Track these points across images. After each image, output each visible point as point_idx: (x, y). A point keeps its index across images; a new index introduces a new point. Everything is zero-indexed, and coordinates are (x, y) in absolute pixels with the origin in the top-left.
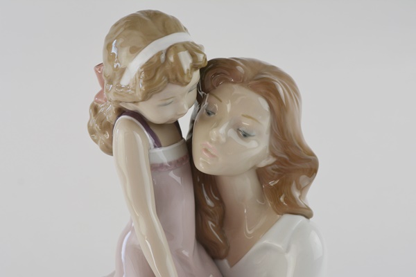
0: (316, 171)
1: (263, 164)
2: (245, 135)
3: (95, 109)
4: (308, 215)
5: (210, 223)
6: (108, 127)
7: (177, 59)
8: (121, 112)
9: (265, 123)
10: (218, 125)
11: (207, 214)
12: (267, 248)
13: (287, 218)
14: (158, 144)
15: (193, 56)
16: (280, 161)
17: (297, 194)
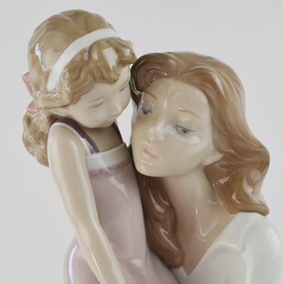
0: (267, 164)
1: (209, 161)
2: (185, 131)
3: (28, 120)
4: (264, 212)
5: (162, 230)
6: (42, 137)
7: (102, 57)
8: (53, 119)
9: (205, 116)
10: (155, 124)
11: (157, 220)
12: (222, 250)
13: (241, 216)
14: (95, 150)
15: (118, 51)
16: (227, 157)
17: (249, 190)
